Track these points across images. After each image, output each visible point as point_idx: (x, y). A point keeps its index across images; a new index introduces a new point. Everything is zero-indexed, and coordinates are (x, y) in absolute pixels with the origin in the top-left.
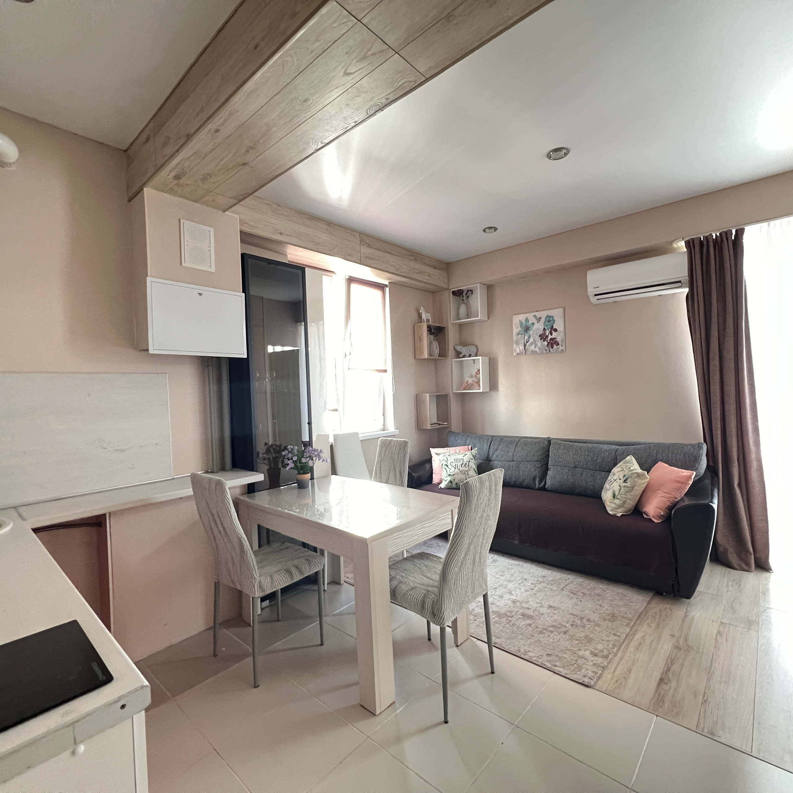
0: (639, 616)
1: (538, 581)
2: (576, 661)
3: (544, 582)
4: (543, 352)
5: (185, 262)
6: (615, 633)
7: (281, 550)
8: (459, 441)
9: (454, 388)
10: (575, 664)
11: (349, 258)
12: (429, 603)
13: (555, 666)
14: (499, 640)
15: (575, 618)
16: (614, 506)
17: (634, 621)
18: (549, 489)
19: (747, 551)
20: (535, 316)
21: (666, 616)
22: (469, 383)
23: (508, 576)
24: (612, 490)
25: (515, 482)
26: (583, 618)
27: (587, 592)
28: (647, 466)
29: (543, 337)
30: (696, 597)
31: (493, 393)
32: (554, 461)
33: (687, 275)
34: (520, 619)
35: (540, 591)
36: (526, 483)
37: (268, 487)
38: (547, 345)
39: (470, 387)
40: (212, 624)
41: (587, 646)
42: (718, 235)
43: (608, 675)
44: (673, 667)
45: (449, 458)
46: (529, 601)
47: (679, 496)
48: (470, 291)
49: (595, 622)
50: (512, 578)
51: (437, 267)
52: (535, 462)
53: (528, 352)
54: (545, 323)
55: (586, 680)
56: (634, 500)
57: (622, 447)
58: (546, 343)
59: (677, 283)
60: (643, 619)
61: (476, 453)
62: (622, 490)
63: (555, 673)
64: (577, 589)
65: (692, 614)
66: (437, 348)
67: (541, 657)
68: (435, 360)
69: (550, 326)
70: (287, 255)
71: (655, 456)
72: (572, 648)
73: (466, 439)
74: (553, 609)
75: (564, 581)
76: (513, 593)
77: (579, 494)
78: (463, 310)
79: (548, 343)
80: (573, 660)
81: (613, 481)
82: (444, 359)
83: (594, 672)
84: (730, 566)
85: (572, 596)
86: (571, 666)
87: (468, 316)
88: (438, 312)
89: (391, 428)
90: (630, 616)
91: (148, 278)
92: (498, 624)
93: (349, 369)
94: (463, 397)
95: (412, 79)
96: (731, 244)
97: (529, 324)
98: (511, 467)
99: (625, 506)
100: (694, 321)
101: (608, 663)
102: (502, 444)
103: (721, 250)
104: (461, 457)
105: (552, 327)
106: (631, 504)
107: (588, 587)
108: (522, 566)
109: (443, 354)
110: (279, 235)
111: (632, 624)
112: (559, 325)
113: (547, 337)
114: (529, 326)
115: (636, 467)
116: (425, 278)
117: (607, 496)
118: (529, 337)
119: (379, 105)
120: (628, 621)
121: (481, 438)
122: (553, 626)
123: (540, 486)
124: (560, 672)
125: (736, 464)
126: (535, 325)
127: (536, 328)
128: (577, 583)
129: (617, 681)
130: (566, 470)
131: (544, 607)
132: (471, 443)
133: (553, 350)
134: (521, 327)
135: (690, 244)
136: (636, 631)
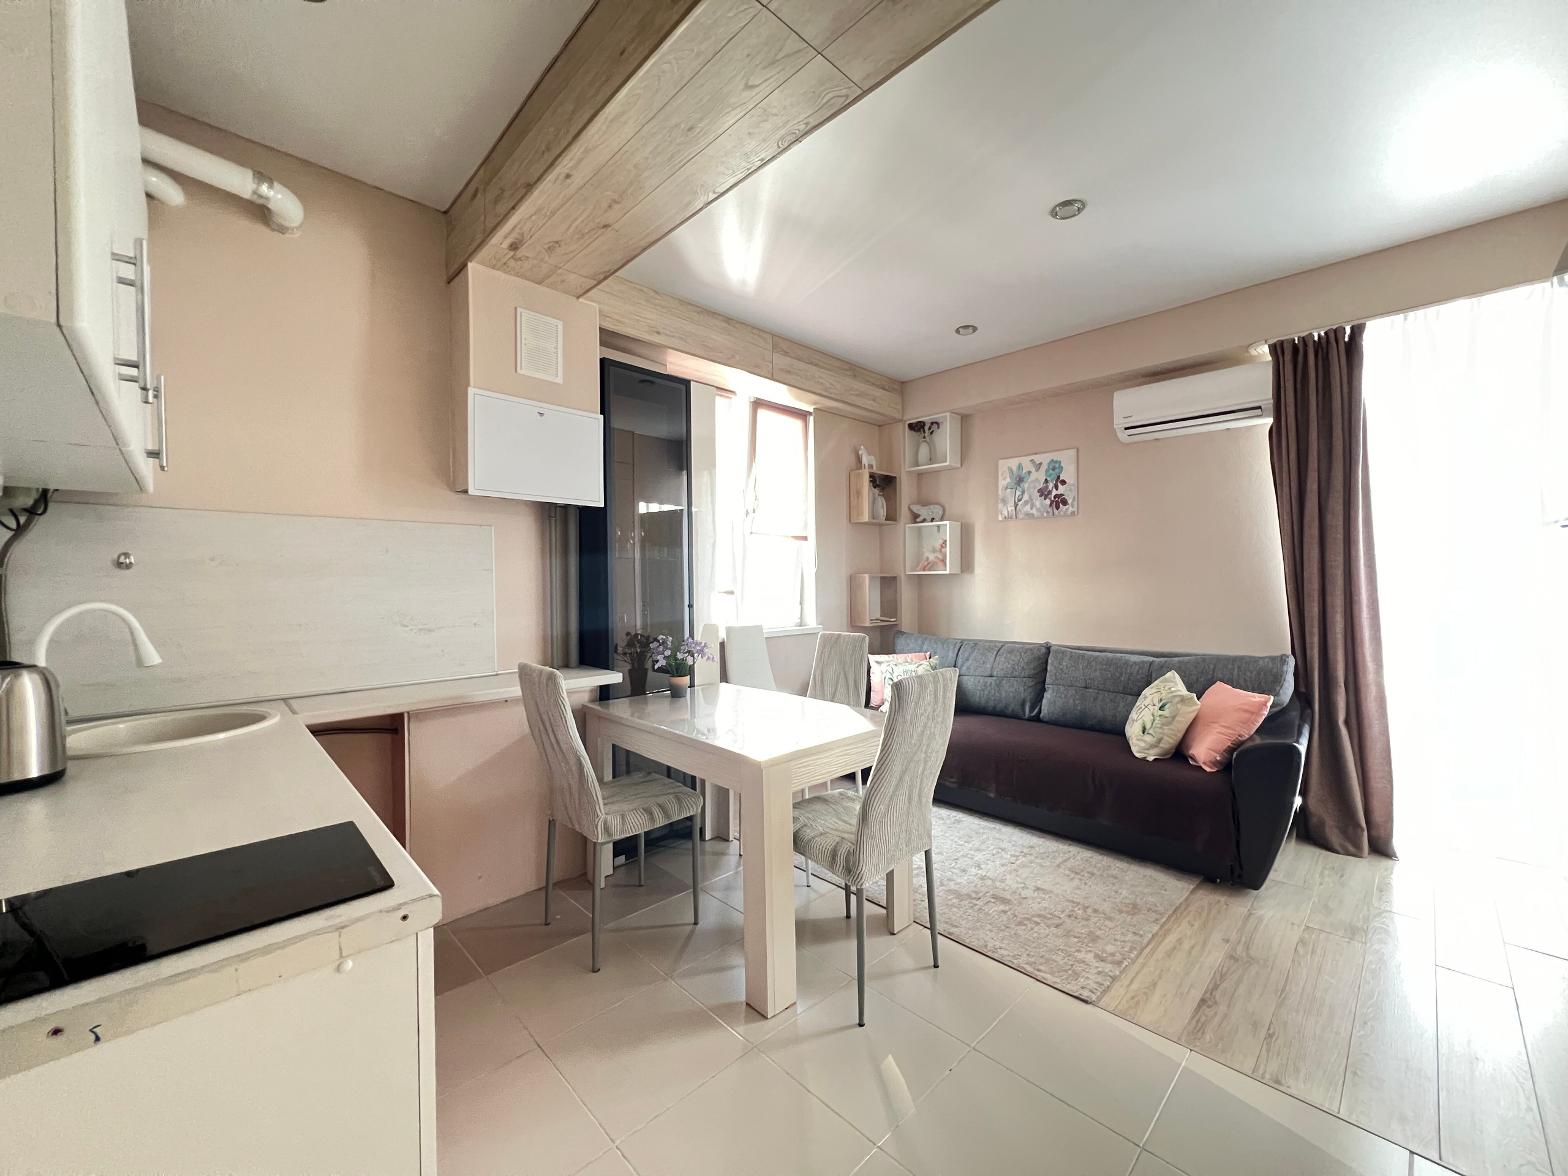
0: (1175, 910)
1: (1022, 852)
2: (1072, 965)
3: (1031, 855)
4: (1042, 515)
5: (521, 369)
6: (1136, 931)
7: (644, 782)
8: (912, 645)
9: (906, 568)
10: (1070, 969)
11: (757, 370)
12: (842, 853)
13: (1039, 970)
14: (956, 929)
15: (1074, 907)
16: (1143, 745)
17: (1167, 916)
18: (1045, 720)
19: (1359, 826)
20: (1032, 461)
21: (1219, 912)
22: (929, 561)
23: (977, 844)
24: (1140, 721)
25: (995, 707)
26: (1088, 907)
27: (1096, 872)
28: (1198, 686)
29: (1044, 493)
30: (1268, 887)
31: (966, 576)
32: (1054, 678)
33: (1271, 396)
34: (990, 904)
35: (1024, 866)
36: (1010, 710)
37: (630, 694)
38: (1051, 505)
39: (933, 566)
40: (544, 884)
41: (1090, 947)
42: (1322, 334)
43: (1119, 989)
44: (1223, 985)
45: (895, 669)
46: (1005, 879)
47: (1247, 732)
48: (936, 424)
49: (1105, 914)
50: (983, 847)
51: (886, 387)
52: (1024, 679)
53: (1020, 516)
54: (1047, 471)
55: (1085, 994)
56: (1174, 737)
57: (1161, 659)
58: (1048, 502)
59: (1256, 409)
60: (1181, 915)
61: (936, 664)
62: (1156, 721)
63: (1038, 980)
64: (1081, 867)
65: (1259, 913)
66: (883, 507)
67: (1019, 957)
68: (880, 525)
69: (1054, 476)
70: (666, 365)
71: (1211, 672)
72: (1066, 948)
73: (922, 642)
74: (1042, 892)
75: (1061, 855)
76: (983, 866)
77: (1091, 729)
78: (924, 450)
79: (1052, 502)
80: (1068, 965)
81: (1144, 707)
82: (894, 524)
83: (1097, 983)
84: (1327, 846)
85: (1072, 875)
86: (1063, 973)
87: (931, 460)
88: (887, 453)
89: (812, 622)
90: (1160, 909)
91: (469, 388)
92: (956, 907)
93: (751, 533)
94: (920, 581)
95: (844, 92)
96: (1342, 348)
97: (1024, 472)
98: (988, 684)
99: (1161, 745)
100: (1281, 468)
101: (1121, 972)
102: (976, 650)
103: (1326, 359)
104: (912, 667)
105: (1059, 477)
106: (1170, 742)
107: (1099, 865)
108: (999, 830)
109: (891, 517)
110: (655, 334)
111: (1164, 920)
112: (1068, 475)
113: (1050, 492)
114: (1023, 477)
115: (1181, 688)
116: (868, 403)
117: (1132, 730)
118: (1023, 492)
119: (795, 133)
120: (1157, 916)
121: (945, 642)
122: (1039, 916)
123: (1032, 715)
124: (1045, 979)
125: (1342, 690)
126: (1031, 474)
127: (1034, 479)
128: (1082, 859)
129: (1133, 998)
130: (1072, 691)
131: (1028, 888)
132: (930, 648)
133: (1059, 513)
134: (1010, 477)
135: (1277, 350)
136: (1169, 930)
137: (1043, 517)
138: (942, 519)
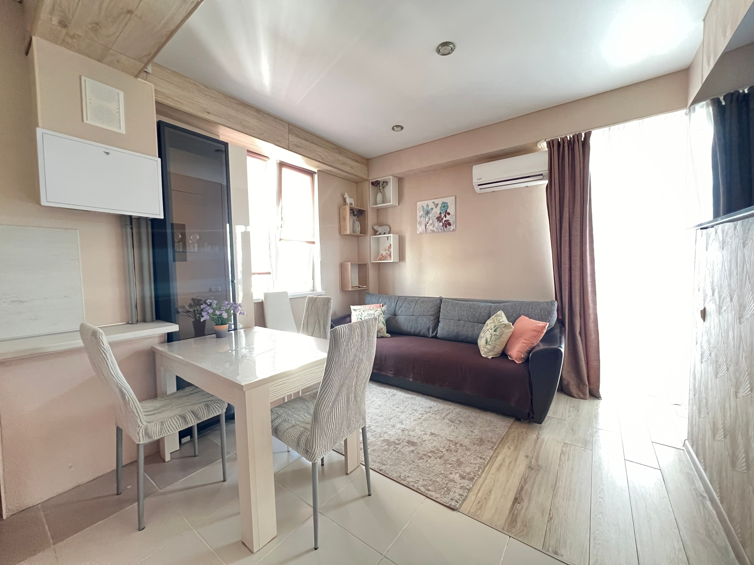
0: (501, 440)
1: (425, 411)
2: (447, 484)
3: (430, 412)
4: (439, 231)
5: (87, 119)
6: (481, 456)
8: (374, 300)
9: (371, 259)
10: (446, 487)
11: (278, 143)
13: (428, 490)
15: (450, 444)
16: (486, 350)
17: (497, 444)
18: (439, 337)
19: (584, 384)
21: (523, 439)
22: (383, 255)
23: (402, 408)
24: (485, 338)
26: (457, 443)
27: (463, 420)
28: (513, 320)
29: (439, 219)
30: (547, 422)
31: (401, 263)
32: (444, 315)
33: (547, 169)
34: (405, 447)
35: (425, 420)
36: (422, 332)
38: (443, 226)
39: (384, 258)
41: (457, 470)
42: (572, 137)
43: (472, 497)
44: (526, 486)
45: (363, 313)
46: (415, 429)
47: (536, 342)
48: (386, 183)
49: (466, 447)
50: (405, 410)
51: (359, 161)
52: (429, 316)
53: (428, 231)
54: (441, 208)
55: (453, 503)
56: (501, 346)
57: (495, 304)
58: (441, 224)
59: (540, 176)
60: (504, 442)
61: (385, 310)
62: (493, 338)
63: (427, 497)
64: (455, 418)
65: (542, 437)
66: (358, 227)
67: (418, 482)
68: (357, 236)
69: (444, 211)
71: (519, 311)
72: (444, 472)
73: (379, 298)
74: (434, 436)
75: (446, 411)
76: (404, 422)
77: (462, 341)
78: (379, 197)
79: (443, 224)
80: (444, 484)
81: (487, 330)
82: (364, 236)
83: (460, 495)
84: (570, 395)
85: (450, 424)
86: (442, 490)
87: (383, 202)
88: (360, 197)
89: (319, 289)
90: (494, 440)
91: (38, 129)
92: (386, 451)
93: (280, 240)
94: (379, 266)
96: (580, 144)
97: (429, 209)
98: (411, 320)
99: (495, 350)
100: (552, 206)
101: (473, 485)
102: (406, 302)
103: (573, 149)
104: (372, 312)
105: (447, 211)
106: (499, 349)
107: (464, 416)
108: (415, 399)
109: (363, 231)
111: (496, 447)
112: (451, 210)
113: (443, 218)
114: (429, 211)
115: (504, 320)
116: (348, 169)
117: (481, 342)
118: (429, 219)
120: (493, 445)
121: (390, 298)
122: (432, 452)
123: (433, 335)
124: (432, 496)
125: (578, 318)
126: (433, 210)
127: (434, 212)
128: (456, 413)
129: (479, 503)
130: (452, 322)
131: (427, 434)
132: (382, 302)
133: (447, 230)
134: (423, 211)
135: (550, 144)
136: (498, 453)
137: (439, 232)
138: (389, 233)
